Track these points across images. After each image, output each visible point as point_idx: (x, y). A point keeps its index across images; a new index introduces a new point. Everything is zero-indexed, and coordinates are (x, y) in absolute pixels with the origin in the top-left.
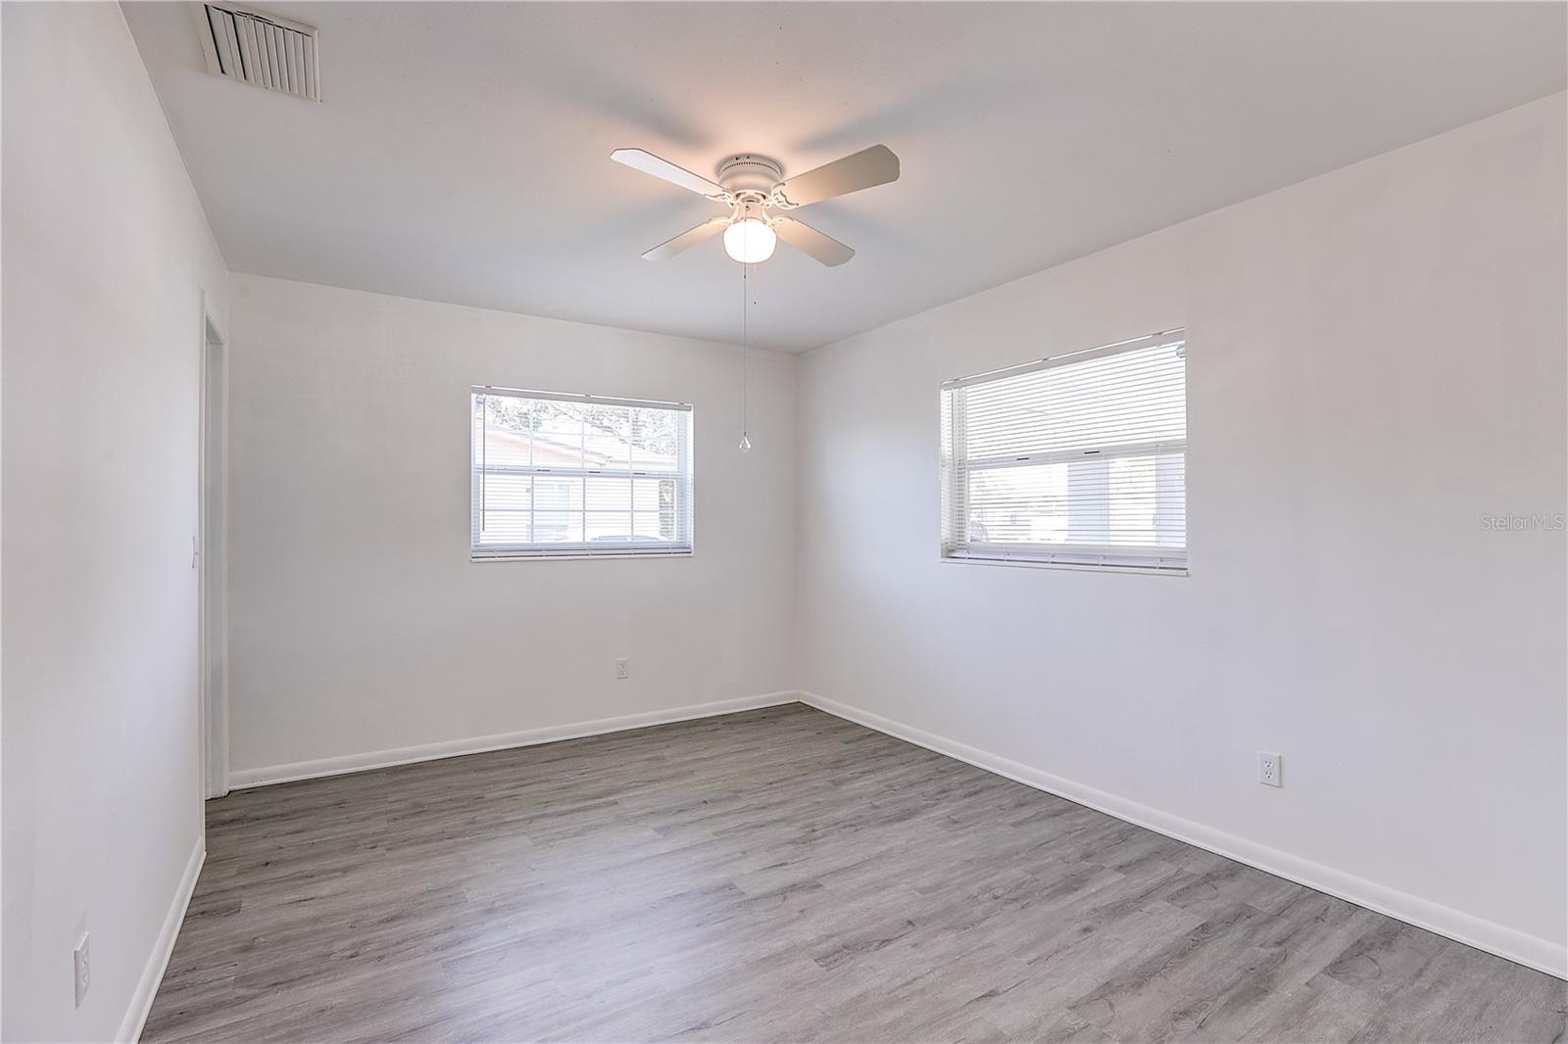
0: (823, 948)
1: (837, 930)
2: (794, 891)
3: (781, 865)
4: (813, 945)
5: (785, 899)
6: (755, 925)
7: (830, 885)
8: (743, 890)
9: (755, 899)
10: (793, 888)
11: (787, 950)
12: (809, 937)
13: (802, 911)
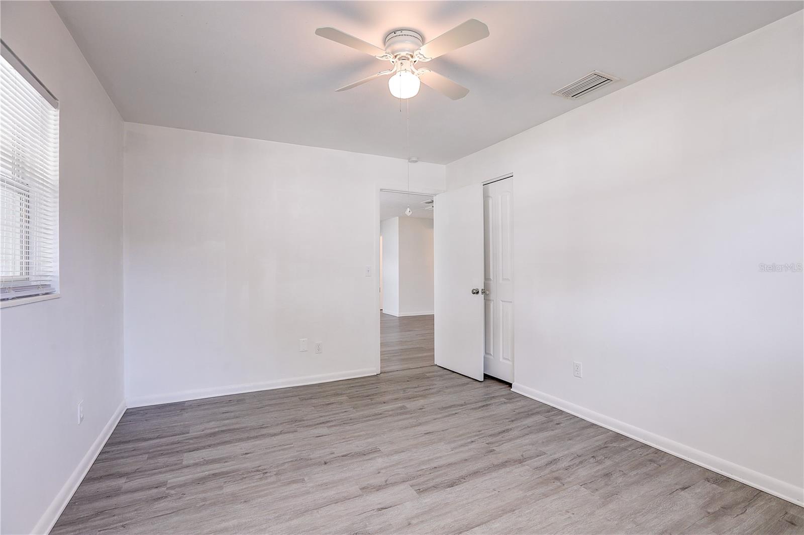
0: (376, 455)
1: (365, 462)
2: (380, 486)
3: (383, 509)
4: (378, 456)
5: (386, 481)
6: (405, 467)
7: (354, 489)
8: (411, 488)
9: (404, 481)
10: (379, 488)
11: (392, 455)
12: (380, 460)
13: (379, 473)
